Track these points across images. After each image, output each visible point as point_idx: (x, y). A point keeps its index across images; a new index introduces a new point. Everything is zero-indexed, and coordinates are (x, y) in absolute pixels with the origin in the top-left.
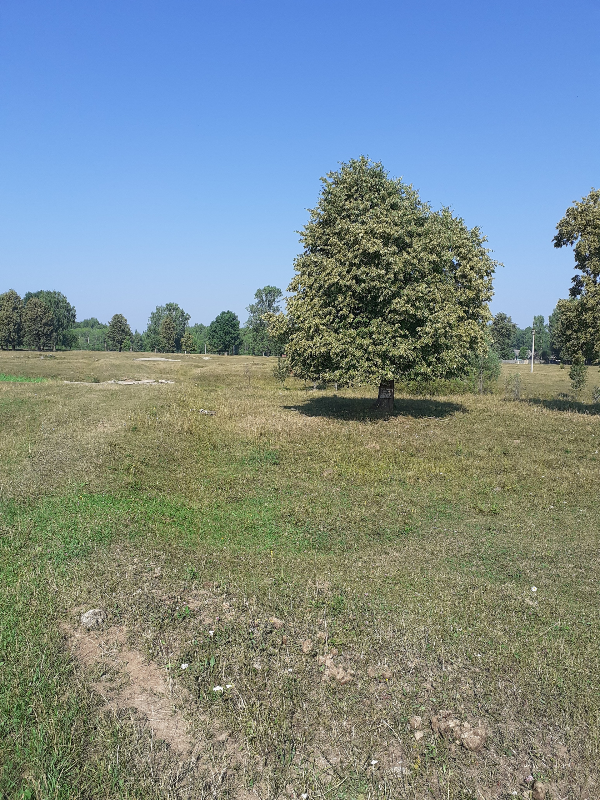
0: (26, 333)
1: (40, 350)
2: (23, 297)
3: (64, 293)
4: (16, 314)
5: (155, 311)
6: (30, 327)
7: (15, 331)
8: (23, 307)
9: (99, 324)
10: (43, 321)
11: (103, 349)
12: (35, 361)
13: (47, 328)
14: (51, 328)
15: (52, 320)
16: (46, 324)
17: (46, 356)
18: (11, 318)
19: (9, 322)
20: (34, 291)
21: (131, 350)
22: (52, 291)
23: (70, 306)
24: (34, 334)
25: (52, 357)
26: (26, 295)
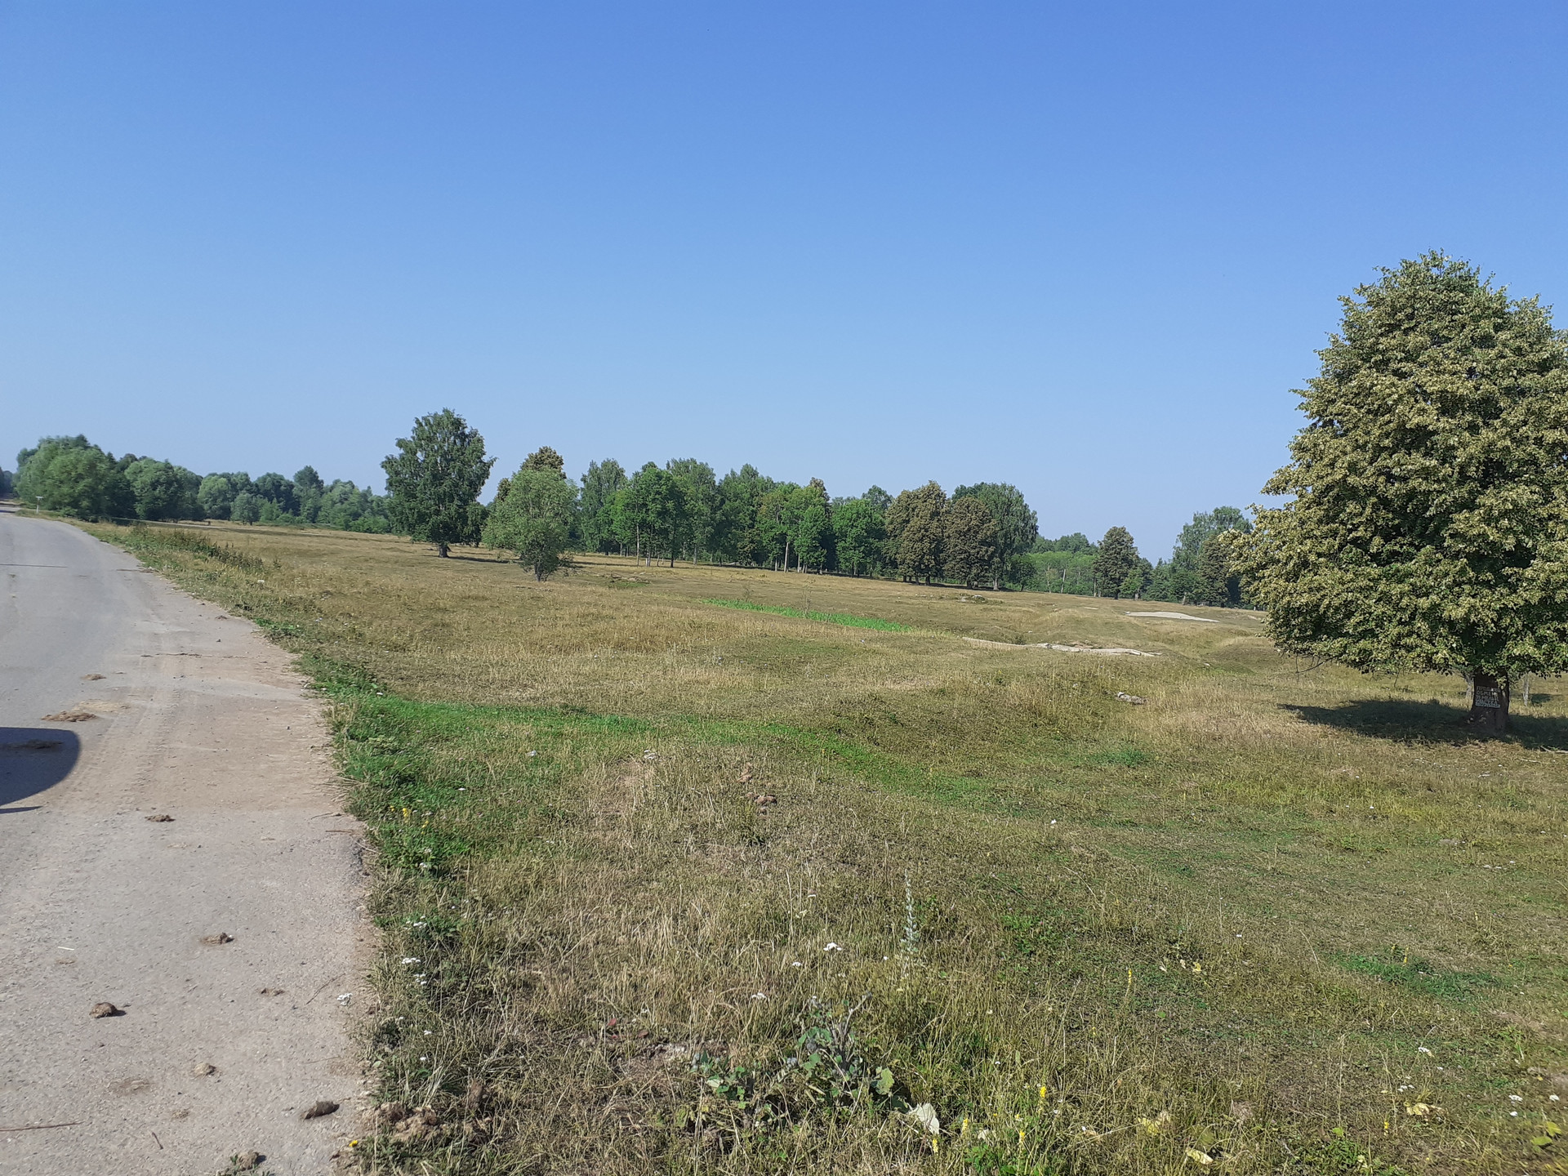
0: (949, 556)
1: (970, 587)
2: (950, 494)
3: (1019, 488)
4: (935, 523)
5: (1191, 523)
6: (957, 545)
7: (931, 552)
8: (948, 512)
9: (1088, 546)
10: (979, 537)
11: (1088, 592)
12: (948, 604)
13: (984, 548)
14: (992, 549)
15: (994, 535)
16: (983, 543)
17: (970, 598)
18: (926, 531)
19: (924, 536)
20: (970, 484)
21: (1137, 596)
22: (1000, 485)
23: (1029, 510)
24: (962, 559)
25: (980, 600)
26: (957, 491)
